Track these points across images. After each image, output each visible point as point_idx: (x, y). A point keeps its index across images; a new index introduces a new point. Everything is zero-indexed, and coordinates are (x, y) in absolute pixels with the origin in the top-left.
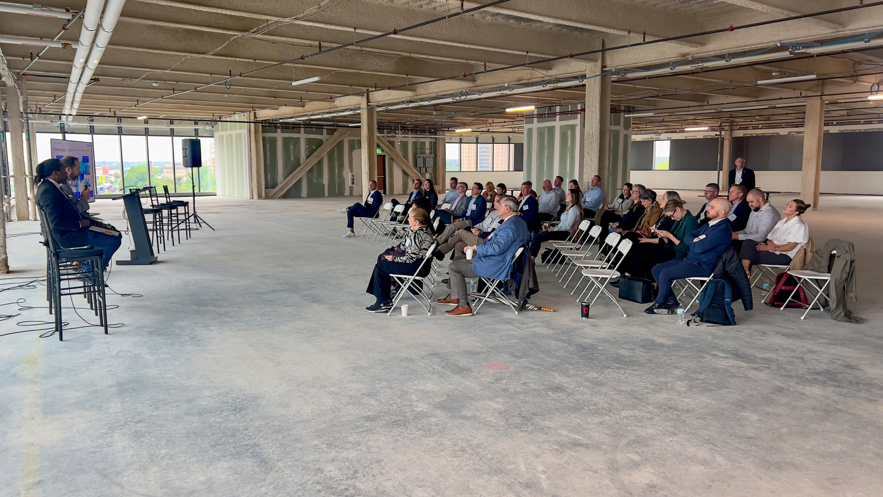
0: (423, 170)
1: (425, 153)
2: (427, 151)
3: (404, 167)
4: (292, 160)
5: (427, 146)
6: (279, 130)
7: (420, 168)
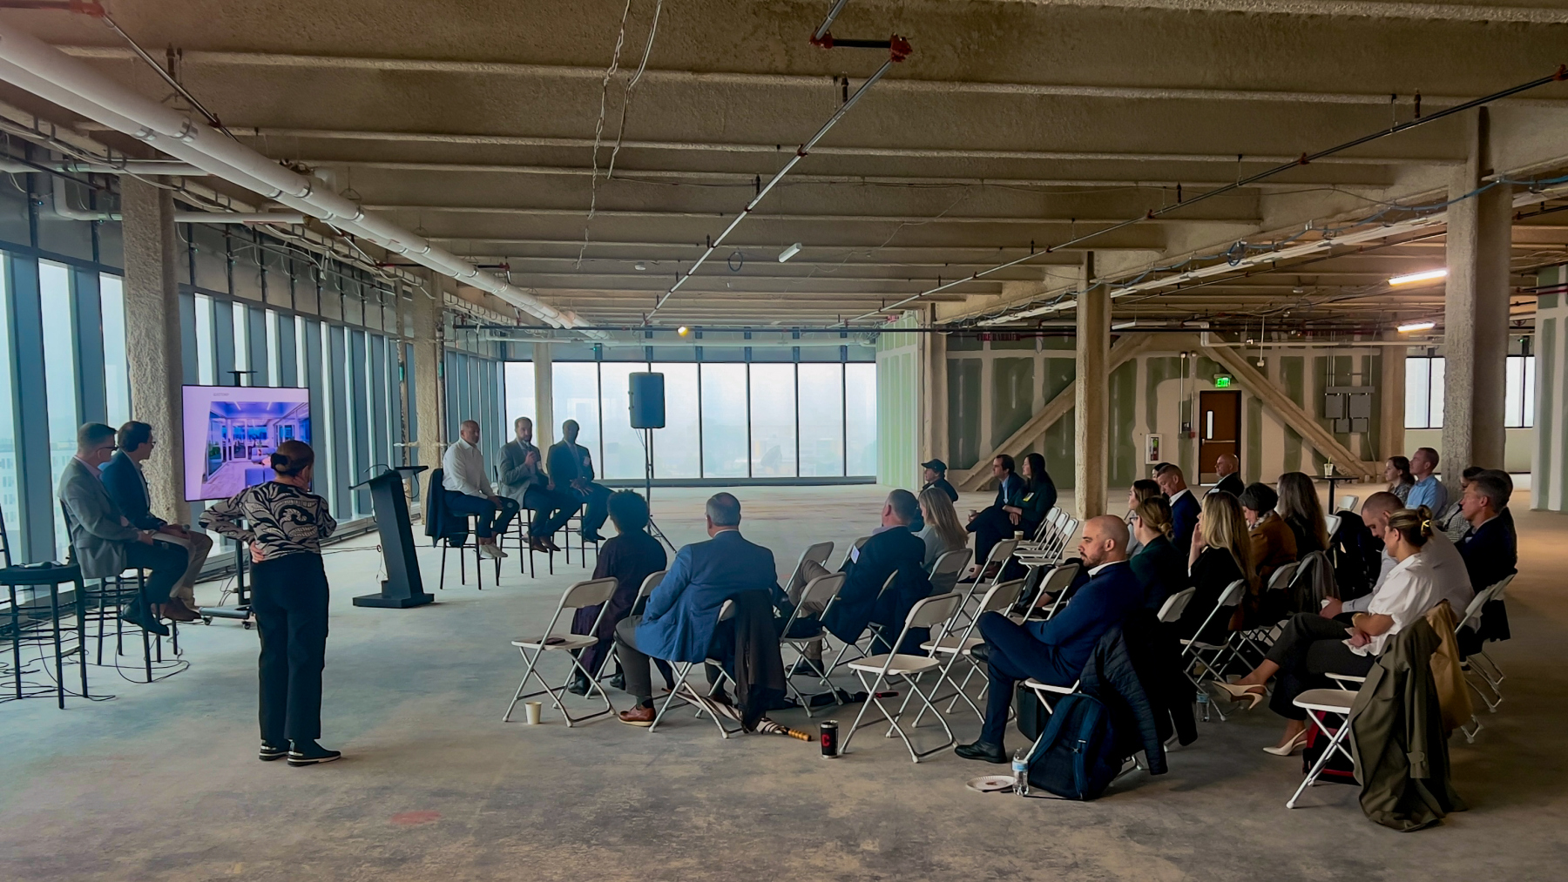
0: (1343, 425)
1: (1349, 384)
2: (1357, 380)
3: (1288, 418)
4: (1014, 406)
5: (1357, 367)
6: (987, 344)
7: (1335, 419)
